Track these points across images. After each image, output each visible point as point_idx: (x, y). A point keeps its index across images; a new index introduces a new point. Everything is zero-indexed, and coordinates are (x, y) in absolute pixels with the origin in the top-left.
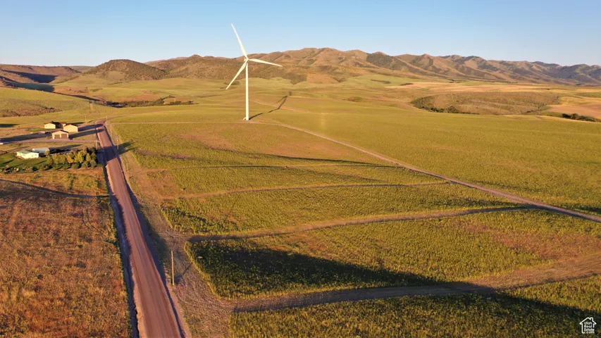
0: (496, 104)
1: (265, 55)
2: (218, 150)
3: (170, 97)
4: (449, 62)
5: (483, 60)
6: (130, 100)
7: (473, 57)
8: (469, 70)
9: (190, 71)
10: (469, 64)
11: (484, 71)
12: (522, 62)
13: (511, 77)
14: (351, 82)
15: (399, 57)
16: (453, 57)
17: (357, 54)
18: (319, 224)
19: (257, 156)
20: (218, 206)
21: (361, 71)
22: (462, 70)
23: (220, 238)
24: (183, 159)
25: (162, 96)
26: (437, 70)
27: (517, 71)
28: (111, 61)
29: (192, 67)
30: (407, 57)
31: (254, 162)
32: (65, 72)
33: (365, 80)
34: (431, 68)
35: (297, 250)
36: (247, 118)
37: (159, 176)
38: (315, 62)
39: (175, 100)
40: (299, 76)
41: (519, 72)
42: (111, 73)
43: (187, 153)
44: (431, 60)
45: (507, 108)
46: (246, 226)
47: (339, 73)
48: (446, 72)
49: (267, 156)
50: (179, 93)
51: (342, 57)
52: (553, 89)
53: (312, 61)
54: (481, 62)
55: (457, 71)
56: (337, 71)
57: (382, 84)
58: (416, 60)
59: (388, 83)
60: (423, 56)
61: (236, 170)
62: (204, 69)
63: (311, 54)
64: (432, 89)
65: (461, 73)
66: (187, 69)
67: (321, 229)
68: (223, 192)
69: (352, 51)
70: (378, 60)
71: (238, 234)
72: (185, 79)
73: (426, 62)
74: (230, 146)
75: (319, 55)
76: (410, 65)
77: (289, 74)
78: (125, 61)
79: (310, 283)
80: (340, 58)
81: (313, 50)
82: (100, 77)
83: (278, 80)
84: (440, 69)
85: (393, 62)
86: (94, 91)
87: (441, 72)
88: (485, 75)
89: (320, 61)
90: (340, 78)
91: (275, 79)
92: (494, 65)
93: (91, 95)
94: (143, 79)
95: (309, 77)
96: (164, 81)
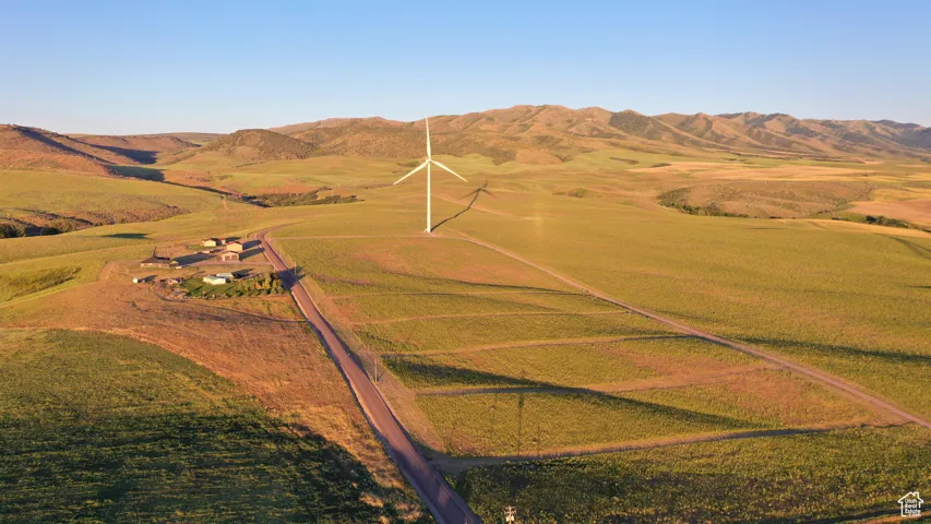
0: (778, 200)
1: (457, 116)
2: (397, 274)
3: (326, 189)
4: (737, 125)
5: (794, 120)
6: (271, 191)
7: (777, 115)
8: (769, 137)
9: (350, 144)
10: (771, 126)
11: (794, 138)
12: (859, 122)
13: (835, 147)
14: (581, 163)
15: (660, 118)
16: (747, 115)
17: (596, 113)
18: (486, 347)
19: (438, 281)
20: (401, 331)
21: (598, 143)
22: (757, 137)
23: (403, 355)
24: (363, 285)
25: (313, 186)
26: (718, 138)
27: (848, 136)
28: (239, 132)
29: (354, 140)
30: (671, 117)
31: (434, 288)
32: (172, 144)
33: (600, 158)
34: (708, 134)
35: (464, 365)
36: (429, 230)
37: (344, 302)
38: (532, 128)
39: (332, 193)
40: (505, 153)
41: (850, 139)
42: (240, 149)
43: (365, 277)
44: (709, 122)
45: (790, 207)
46: (425, 347)
47: (562, 147)
48: (731, 141)
49: (448, 281)
50: (339, 183)
51: (571, 119)
52: (874, 174)
53: (525, 127)
54: (791, 123)
55: (748, 139)
56: (562, 144)
57: (626, 165)
58: (686, 122)
59: (633, 162)
60: (697, 115)
61: (416, 298)
62: (369, 142)
63: (525, 116)
64: (695, 174)
65: (755, 142)
66: (344, 143)
67: (487, 351)
68: (405, 319)
69: (589, 109)
70: (628, 122)
71: (418, 353)
72: (342, 158)
73: (701, 125)
74: (409, 269)
75: (538, 116)
76: (676, 130)
77: (492, 149)
78: (258, 131)
79: (468, 384)
80: (570, 121)
81: (528, 109)
82: (225, 155)
83: (476, 158)
84: (723, 137)
85: (651, 126)
86: (222, 178)
87: (724, 140)
88: (794, 145)
89: (538, 128)
90: (564, 155)
91: (471, 156)
92: (812, 127)
93: (218, 185)
94: (283, 157)
95: (520, 153)
96: (313, 160)
